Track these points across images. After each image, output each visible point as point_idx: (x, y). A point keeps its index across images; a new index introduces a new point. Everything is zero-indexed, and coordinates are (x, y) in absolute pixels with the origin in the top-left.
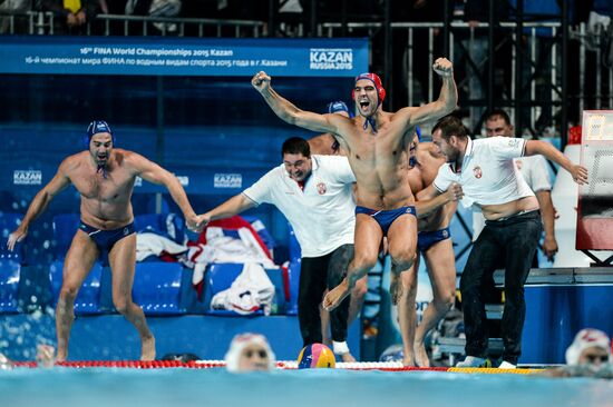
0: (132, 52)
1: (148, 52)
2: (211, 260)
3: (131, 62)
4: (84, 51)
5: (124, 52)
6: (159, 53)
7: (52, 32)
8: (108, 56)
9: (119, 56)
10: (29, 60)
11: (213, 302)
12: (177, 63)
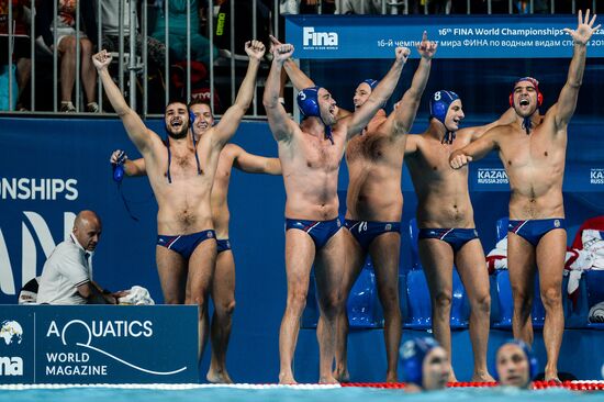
0: (496, 32)
1: (515, 33)
2: (588, 266)
3: (495, 43)
4: (443, 32)
5: (487, 32)
6: (527, 33)
7: (406, 12)
8: (469, 37)
9: (482, 37)
10: (381, 43)
11: (590, 315)
12: (548, 44)
